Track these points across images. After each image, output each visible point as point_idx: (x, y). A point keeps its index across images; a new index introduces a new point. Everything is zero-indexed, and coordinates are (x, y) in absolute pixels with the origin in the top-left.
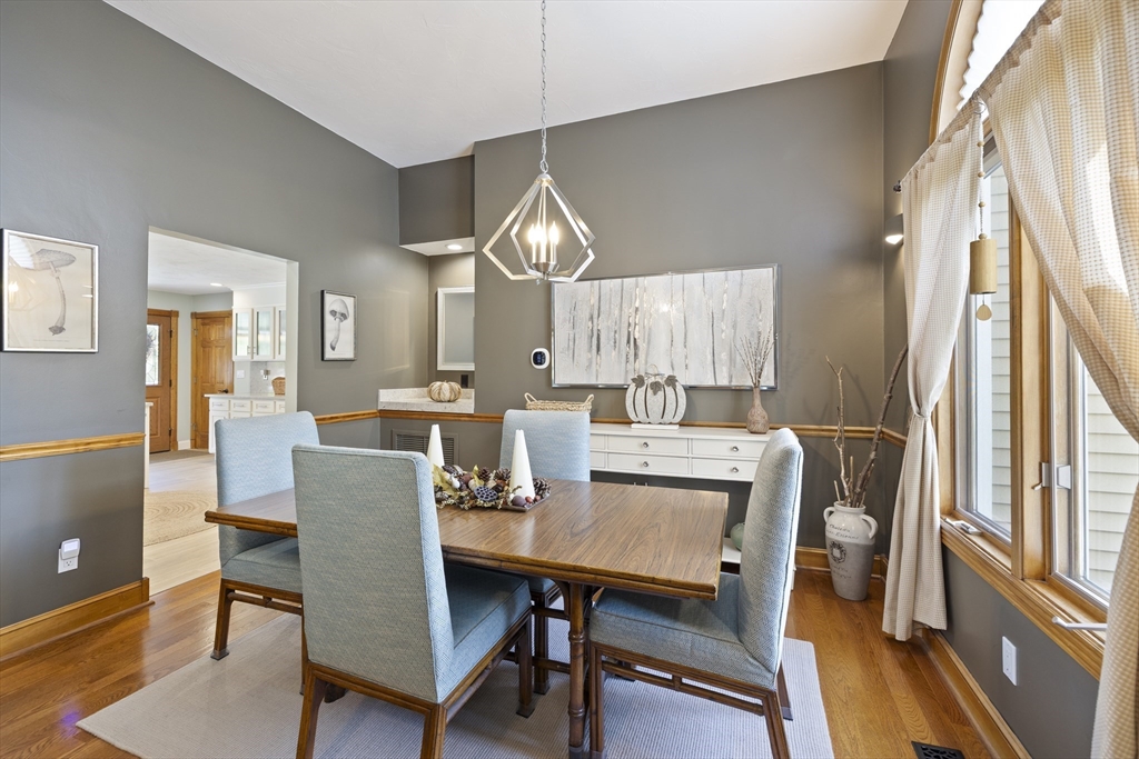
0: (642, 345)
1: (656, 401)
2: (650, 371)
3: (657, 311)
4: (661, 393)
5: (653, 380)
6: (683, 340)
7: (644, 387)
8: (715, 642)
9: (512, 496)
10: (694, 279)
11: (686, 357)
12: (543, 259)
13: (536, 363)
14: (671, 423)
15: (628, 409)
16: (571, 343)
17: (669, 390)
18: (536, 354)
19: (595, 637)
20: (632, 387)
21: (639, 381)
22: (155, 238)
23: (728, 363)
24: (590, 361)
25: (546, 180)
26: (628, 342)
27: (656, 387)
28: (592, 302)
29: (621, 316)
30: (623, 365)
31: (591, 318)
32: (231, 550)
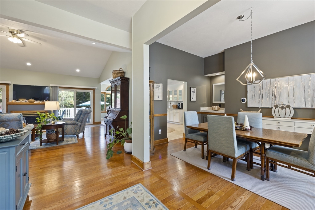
0: (277, 97)
1: (282, 112)
2: (280, 103)
3: (283, 87)
4: (284, 110)
5: (281, 106)
6: (293, 95)
7: (278, 108)
8: (300, 160)
9: (245, 128)
10: (297, 77)
11: (294, 100)
12: (252, 81)
13: (242, 102)
14: (288, 118)
15: (272, 113)
16: (253, 96)
17: (288, 109)
18: (242, 99)
19: (267, 156)
20: (274, 108)
21: (277, 106)
22: (169, 81)
23: (311, 101)
24: (260, 101)
25: (252, 64)
26: (273, 96)
27: (282, 108)
28: (260, 86)
29: (270, 89)
30: (271, 102)
31: (260, 90)
32: (187, 133)
